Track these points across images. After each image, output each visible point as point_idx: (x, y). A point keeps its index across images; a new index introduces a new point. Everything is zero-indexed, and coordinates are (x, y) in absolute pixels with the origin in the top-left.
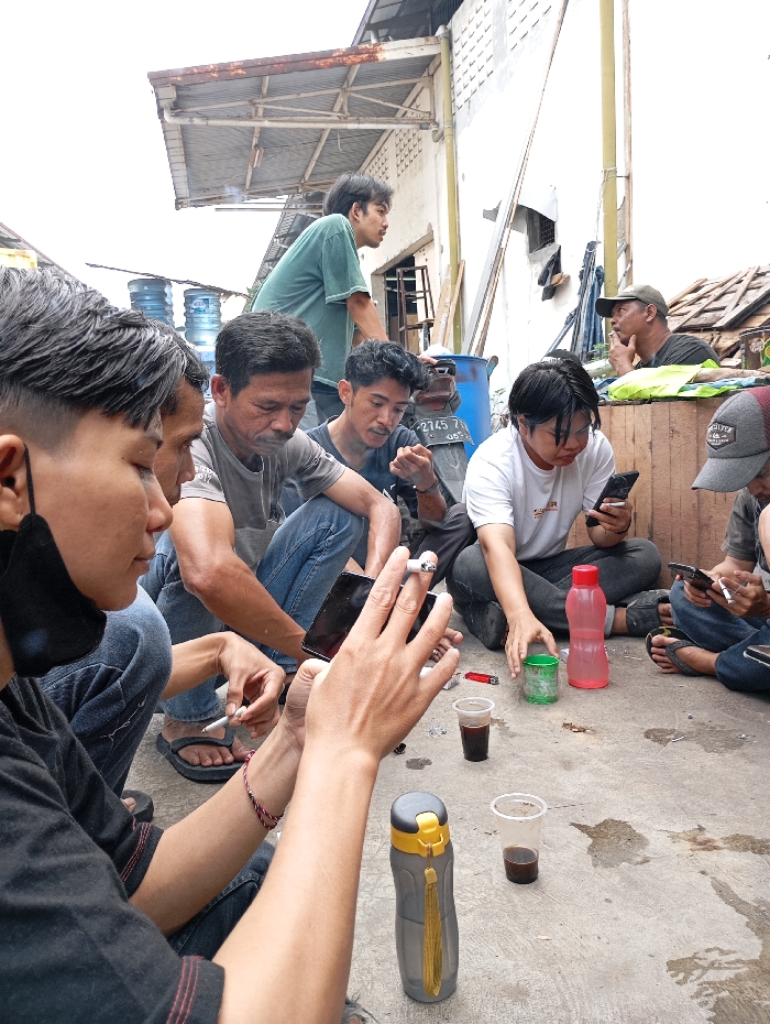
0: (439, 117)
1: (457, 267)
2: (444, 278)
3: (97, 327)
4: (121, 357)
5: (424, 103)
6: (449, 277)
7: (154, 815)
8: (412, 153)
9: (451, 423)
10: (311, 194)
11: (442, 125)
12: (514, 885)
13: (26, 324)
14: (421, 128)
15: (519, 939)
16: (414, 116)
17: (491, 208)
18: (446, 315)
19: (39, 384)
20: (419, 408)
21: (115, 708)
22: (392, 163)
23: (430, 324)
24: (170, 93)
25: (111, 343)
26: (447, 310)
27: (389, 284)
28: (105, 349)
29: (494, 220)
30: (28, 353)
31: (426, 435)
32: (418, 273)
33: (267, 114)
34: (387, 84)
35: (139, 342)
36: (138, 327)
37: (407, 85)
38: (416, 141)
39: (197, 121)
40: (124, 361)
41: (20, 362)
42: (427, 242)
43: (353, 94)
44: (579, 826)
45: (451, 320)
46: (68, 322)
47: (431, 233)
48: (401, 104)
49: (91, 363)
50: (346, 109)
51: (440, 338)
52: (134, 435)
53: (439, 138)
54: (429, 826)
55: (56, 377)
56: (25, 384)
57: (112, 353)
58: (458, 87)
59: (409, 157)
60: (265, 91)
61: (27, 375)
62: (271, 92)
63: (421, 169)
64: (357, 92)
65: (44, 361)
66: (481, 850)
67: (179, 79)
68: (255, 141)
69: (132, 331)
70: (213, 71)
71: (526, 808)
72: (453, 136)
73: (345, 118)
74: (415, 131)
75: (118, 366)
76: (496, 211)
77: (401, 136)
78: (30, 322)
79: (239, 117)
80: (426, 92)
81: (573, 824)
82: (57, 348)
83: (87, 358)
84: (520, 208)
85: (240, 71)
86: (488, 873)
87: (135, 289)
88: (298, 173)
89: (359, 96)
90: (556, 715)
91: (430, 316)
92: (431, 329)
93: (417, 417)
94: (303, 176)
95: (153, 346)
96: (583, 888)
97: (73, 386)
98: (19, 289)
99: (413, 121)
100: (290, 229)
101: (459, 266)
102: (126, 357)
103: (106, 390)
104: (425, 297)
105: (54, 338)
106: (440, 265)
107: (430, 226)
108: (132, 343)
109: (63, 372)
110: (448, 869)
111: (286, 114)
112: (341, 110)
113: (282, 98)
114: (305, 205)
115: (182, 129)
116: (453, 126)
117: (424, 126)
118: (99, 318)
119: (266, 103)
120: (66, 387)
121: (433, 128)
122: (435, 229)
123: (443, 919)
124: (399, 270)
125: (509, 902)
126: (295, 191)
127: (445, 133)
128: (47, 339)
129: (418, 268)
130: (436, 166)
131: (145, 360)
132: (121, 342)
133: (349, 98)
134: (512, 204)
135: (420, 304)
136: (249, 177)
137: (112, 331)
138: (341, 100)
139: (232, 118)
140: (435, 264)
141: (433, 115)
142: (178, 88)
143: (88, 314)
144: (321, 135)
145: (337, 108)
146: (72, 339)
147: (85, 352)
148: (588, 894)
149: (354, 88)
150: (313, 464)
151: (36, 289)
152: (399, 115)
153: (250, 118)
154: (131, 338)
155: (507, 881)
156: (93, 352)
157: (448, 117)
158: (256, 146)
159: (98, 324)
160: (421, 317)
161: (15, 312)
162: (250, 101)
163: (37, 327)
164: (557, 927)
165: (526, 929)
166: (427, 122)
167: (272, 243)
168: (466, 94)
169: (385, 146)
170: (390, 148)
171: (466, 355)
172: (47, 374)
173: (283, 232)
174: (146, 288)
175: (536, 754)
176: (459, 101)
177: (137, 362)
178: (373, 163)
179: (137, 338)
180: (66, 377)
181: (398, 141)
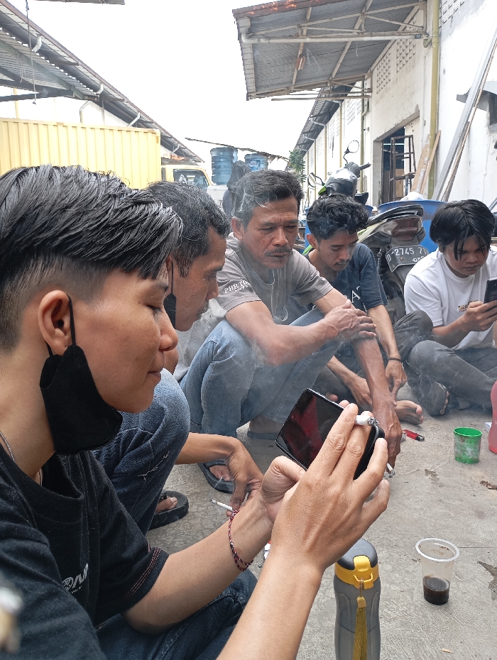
0: (429, 30)
1: (435, 136)
2: (425, 143)
3: (116, 207)
4: (134, 228)
5: (419, 20)
6: (429, 143)
7: (189, 510)
8: (408, 56)
9: (416, 250)
10: (336, 86)
11: (431, 35)
12: (429, 604)
13: (64, 209)
14: (416, 38)
15: (428, 648)
16: (411, 29)
17: (463, 93)
18: (424, 170)
19: (75, 253)
20: (394, 239)
21: (147, 458)
22: (393, 64)
23: (411, 176)
24: (246, 23)
25: (127, 218)
26: (425, 166)
27: (385, 147)
28: (122, 223)
29: (465, 102)
30: (66, 230)
31: (398, 258)
32: (406, 140)
33: (309, 33)
34: (394, 8)
35: (147, 215)
36: (146, 203)
37: (408, 8)
38: (411, 47)
39: (263, 41)
40: (136, 230)
41: (61, 238)
42: (415, 117)
43: (368, 17)
44: (484, 565)
45: (427, 173)
46: (95, 205)
47: (418, 112)
48: (403, 22)
49: (112, 233)
50: (363, 27)
51: (419, 186)
52: (146, 284)
53: (428, 44)
54: (363, 566)
55: (88, 247)
56: (66, 254)
57: (127, 225)
58: (445, 7)
59: (406, 59)
60: (308, 17)
61: (67, 247)
62: (313, 18)
63: (413, 67)
64: (371, 15)
65: (79, 236)
66: (407, 572)
67: (252, 13)
68: (300, 53)
69: (142, 207)
70: (275, 6)
71: (443, 550)
72: (439, 43)
73: (362, 33)
74: (411, 40)
75: (132, 236)
76: (466, 95)
77: (401, 44)
78: (67, 207)
79: (291, 37)
80: (421, 13)
81: (480, 563)
82: (87, 225)
83: (108, 231)
84: (484, 93)
85: (293, 5)
86: (411, 591)
87: (215, 154)
88: (329, 72)
89: (373, 18)
90: (476, 473)
91: (413, 171)
92: (413, 180)
93: (392, 245)
94: (331, 75)
95: (157, 217)
96: (482, 615)
97: (99, 252)
98: (59, 182)
99: (410, 33)
100: (321, 111)
101: (436, 135)
102: (138, 227)
103: (124, 254)
104: (410, 157)
105: (85, 218)
106: (423, 135)
107: (417, 106)
108: (142, 216)
109: (92, 243)
110: (375, 598)
111: (321, 33)
112: (360, 28)
113: (319, 22)
114: (331, 95)
115: (253, 47)
116: (439, 35)
117: (418, 36)
118: (117, 201)
119: (309, 26)
120: (94, 254)
121: (425, 37)
122: (421, 109)
123: (369, 632)
124: (392, 139)
125: (423, 617)
126: (325, 85)
127: (432, 40)
128: (80, 219)
129: (407, 137)
130: (425, 64)
131: (152, 228)
132: (134, 216)
133: (366, 20)
134: (479, 90)
135: (406, 162)
136: (295, 77)
137: (127, 208)
138: (360, 21)
139: (285, 37)
140: (419, 135)
141: (425, 28)
142: (251, 19)
143: (109, 197)
144: (345, 46)
145: (357, 26)
146: (98, 218)
147: (108, 226)
148: (485, 621)
149: (370, 12)
150: (309, 281)
151: (72, 181)
152: (400, 29)
153: (297, 36)
154: (141, 213)
155: (424, 600)
156: (114, 226)
157: (435, 29)
158: (301, 56)
159: (116, 204)
160: (406, 171)
161: (56, 201)
162: (299, 25)
163: (73, 210)
164: (458, 644)
165: (434, 642)
166: (421, 33)
167: (308, 121)
168: (450, 12)
169: (390, 51)
170: (392, 52)
171: (435, 200)
172: (81, 245)
173: (316, 113)
174: (221, 154)
175: (458, 503)
176: (445, 17)
177: (146, 230)
178: (380, 63)
179: (145, 212)
180: (94, 247)
181: (399, 48)
